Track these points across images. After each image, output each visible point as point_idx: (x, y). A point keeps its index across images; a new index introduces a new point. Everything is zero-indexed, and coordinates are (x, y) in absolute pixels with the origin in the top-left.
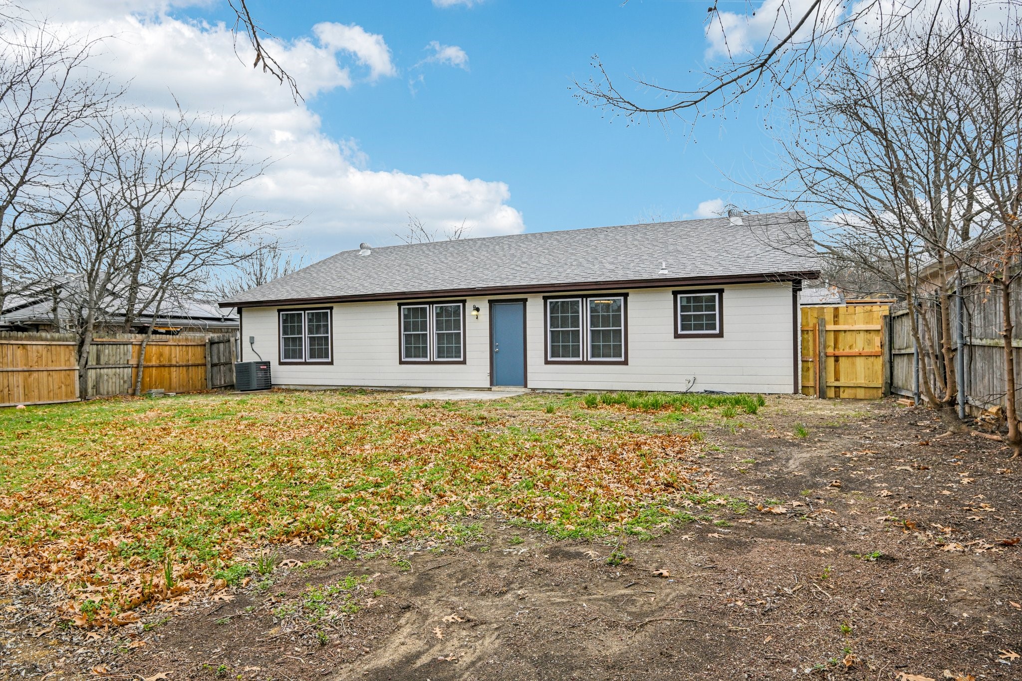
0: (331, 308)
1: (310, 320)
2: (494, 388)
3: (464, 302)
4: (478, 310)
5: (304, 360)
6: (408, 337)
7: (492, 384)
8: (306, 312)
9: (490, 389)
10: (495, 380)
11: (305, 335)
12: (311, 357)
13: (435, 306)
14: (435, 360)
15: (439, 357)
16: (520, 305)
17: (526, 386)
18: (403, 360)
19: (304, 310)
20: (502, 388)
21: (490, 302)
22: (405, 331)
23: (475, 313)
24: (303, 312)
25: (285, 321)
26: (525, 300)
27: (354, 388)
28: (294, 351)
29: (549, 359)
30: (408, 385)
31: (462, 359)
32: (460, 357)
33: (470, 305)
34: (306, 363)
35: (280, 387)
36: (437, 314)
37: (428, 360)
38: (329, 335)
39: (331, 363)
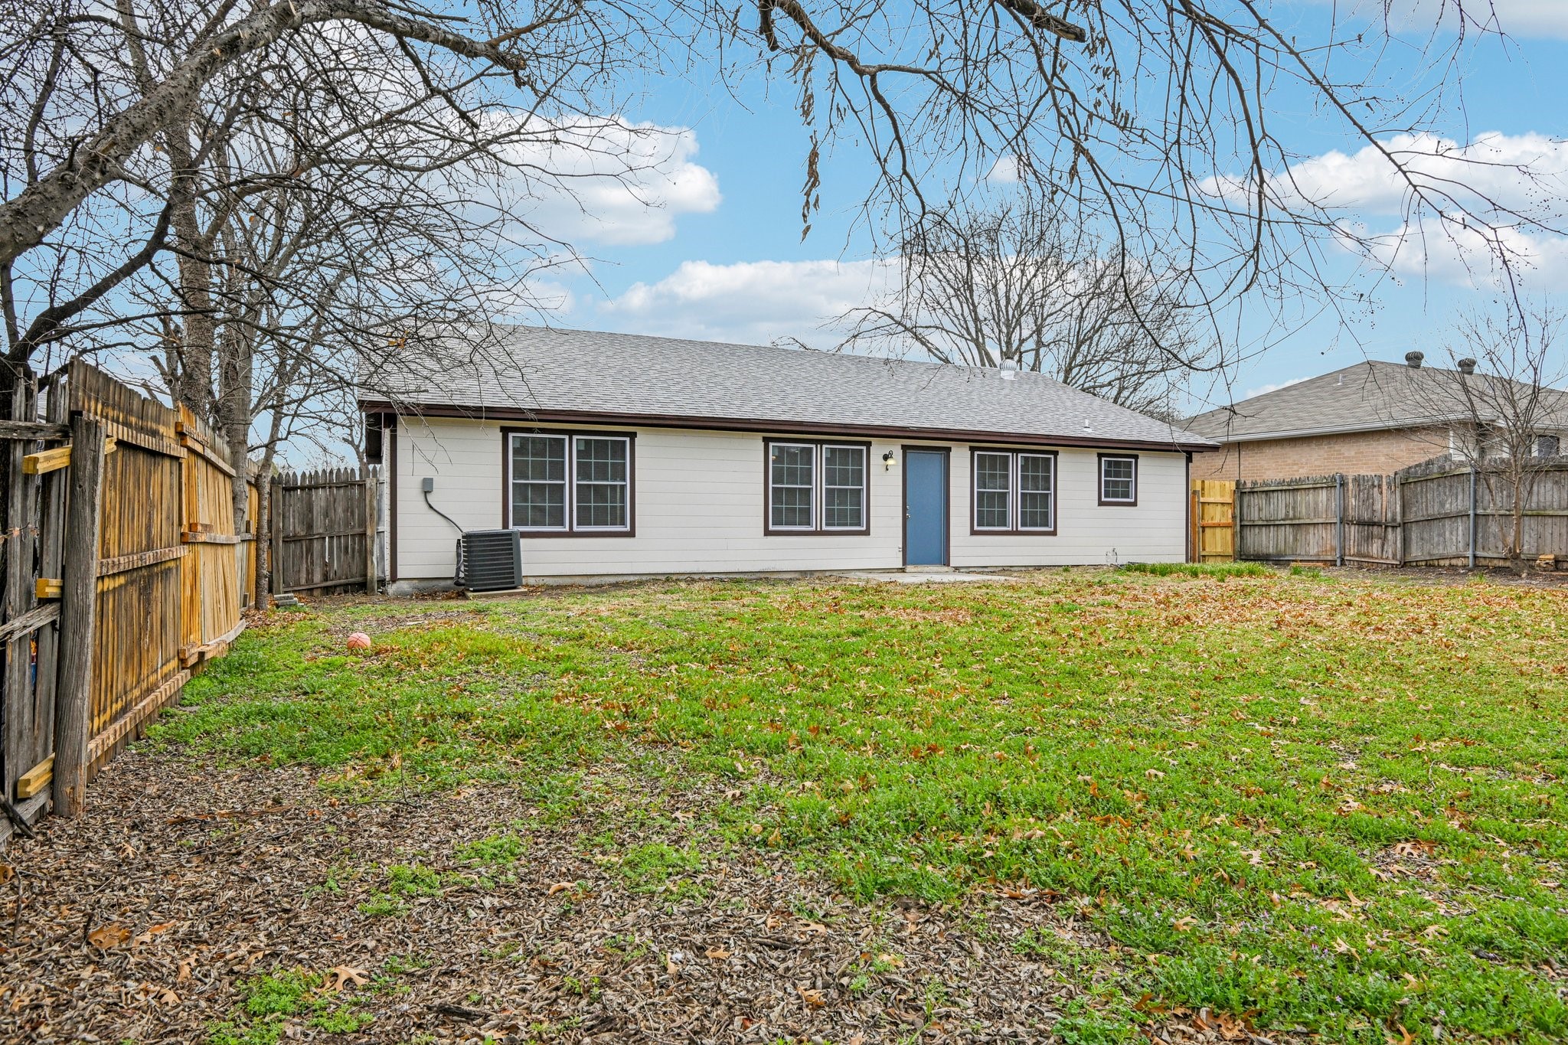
0: (633, 435)
1: (581, 454)
2: (909, 568)
3: (869, 445)
4: (887, 458)
5: (567, 529)
7: (905, 563)
8: (575, 437)
9: (902, 570)
10: (910, 556)
11: (571, 481)
12: (581, 522)
13: (824, 446)
14: (823, 528)
15: (828, 524)
17: (947, 564)
18: (771, 528)
19: (571, 432)
20: (920, 568)
21: (904, 448)
22: (774, 482)
23: (883, 462)
24: (567, 438)
25: (518, 452)
26: (949, 449)
28: (546, 510)
29: (975, 528)
30: (778, 568)
31: (864, 528)
32: (861, 525)
33: (878, 449)
34: (571, 534)
36: (828, 459)
37: (812, 528)
39: (630, 534)
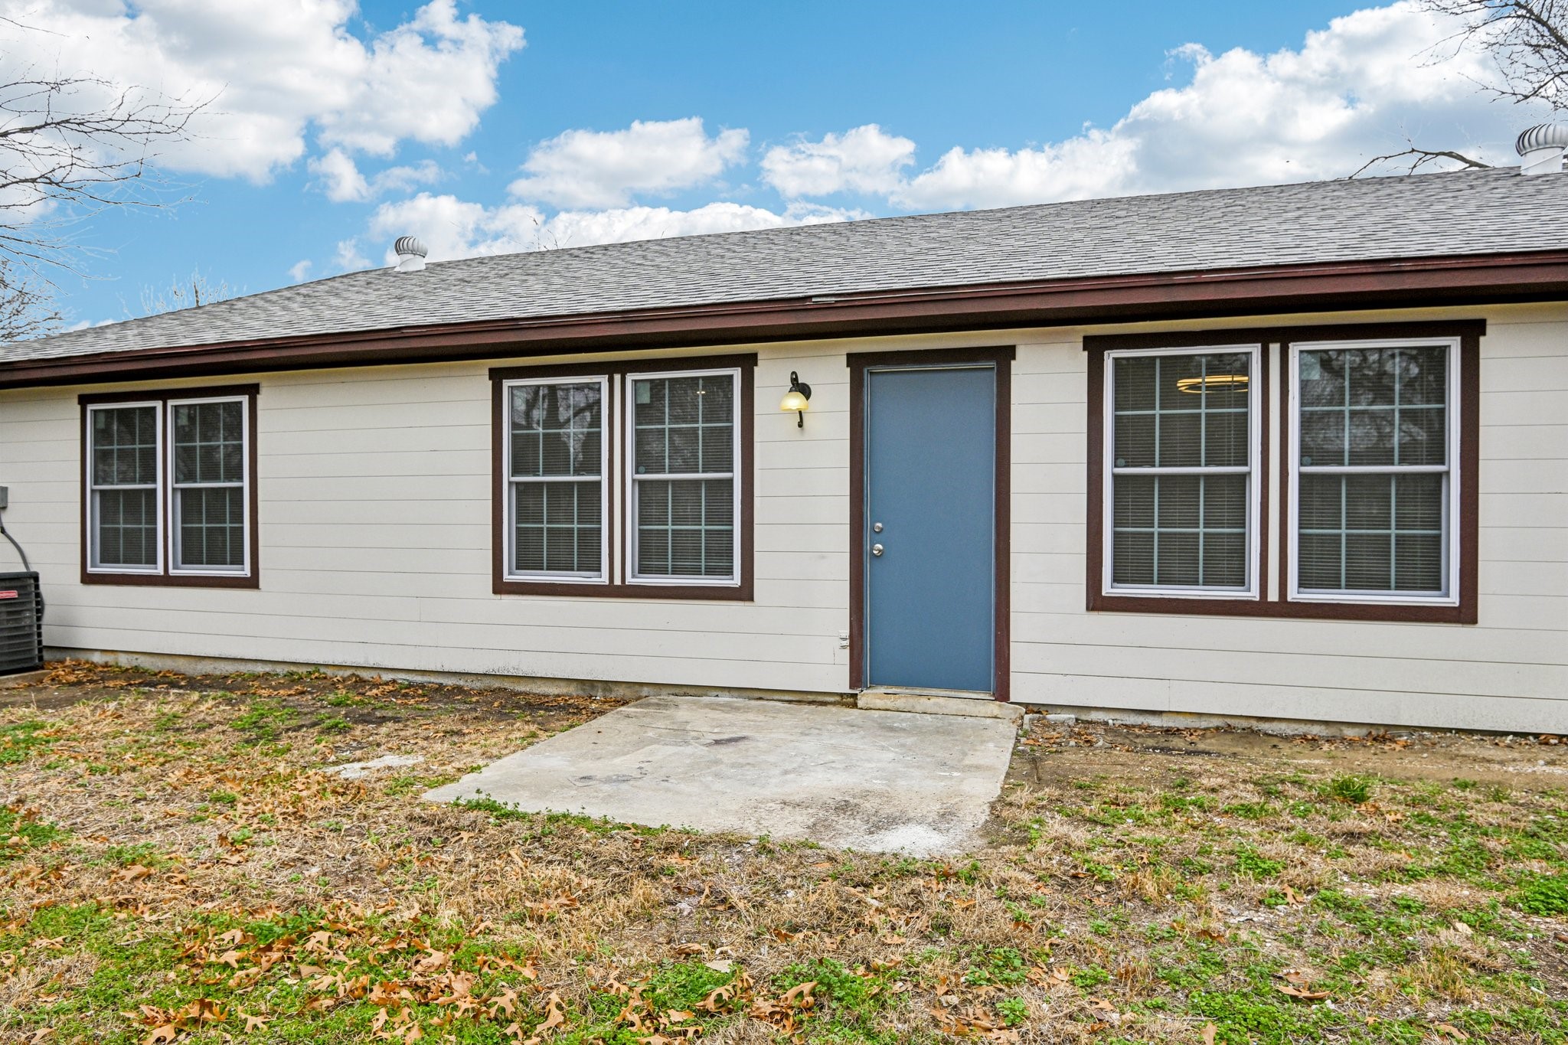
0: (253, 390)
1: (182, 434)
2: (866, 697)
3: (748, 363)
4: (805, 390)
5: (160, 571)
6: (523, 491)
7: (857, 679)
8: (171, 403)
9: (847, 700)
10: (871, 664)
11: (166, 484)
12: (188, 559)
13: (630, 377)
14: (630, 580)
15: (643, 570)
16: (984, 380)
17: (1002, 693)
18: (507, 577)
19: (164, 395)
20: (901, 698)
21: (856, 361)
22: (515, 471)
23: (796, 401)
24: (158, 405)
25: (102, 435)
26: (1007, 353)
27: (329, 672)
28: (131, 536)
29: (1109, 588)
30: (525, 669)
31: (735, 581)
32: (729, 571)
33: (774, 373)
34: (167, 581)
35: (83, 657)
36: (639, 408)
37: (603, 579)
38: (246, 484)
39: (252, 583)
